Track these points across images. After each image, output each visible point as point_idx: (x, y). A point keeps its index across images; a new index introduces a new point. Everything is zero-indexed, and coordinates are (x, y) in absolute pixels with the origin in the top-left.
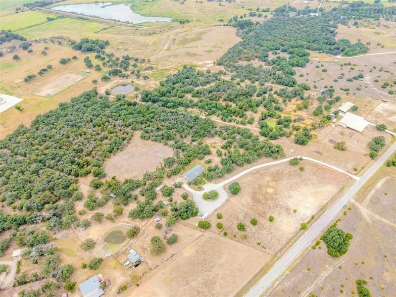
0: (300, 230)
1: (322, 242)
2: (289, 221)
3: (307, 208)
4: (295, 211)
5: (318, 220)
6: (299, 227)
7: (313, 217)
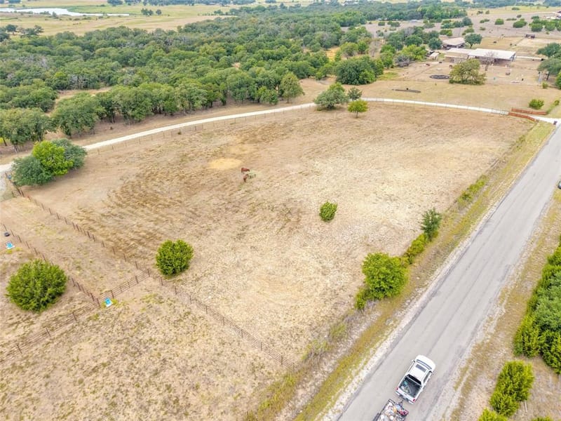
0: (360, 307)
1: (534, 367)
2: (288, 264)
3: (391, 198)
4: (327, 214)
5: (466, 242)
6: (355, 283)
7: (431, 227)
